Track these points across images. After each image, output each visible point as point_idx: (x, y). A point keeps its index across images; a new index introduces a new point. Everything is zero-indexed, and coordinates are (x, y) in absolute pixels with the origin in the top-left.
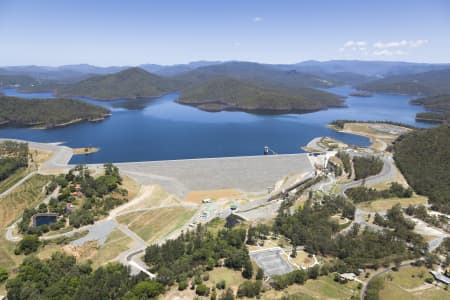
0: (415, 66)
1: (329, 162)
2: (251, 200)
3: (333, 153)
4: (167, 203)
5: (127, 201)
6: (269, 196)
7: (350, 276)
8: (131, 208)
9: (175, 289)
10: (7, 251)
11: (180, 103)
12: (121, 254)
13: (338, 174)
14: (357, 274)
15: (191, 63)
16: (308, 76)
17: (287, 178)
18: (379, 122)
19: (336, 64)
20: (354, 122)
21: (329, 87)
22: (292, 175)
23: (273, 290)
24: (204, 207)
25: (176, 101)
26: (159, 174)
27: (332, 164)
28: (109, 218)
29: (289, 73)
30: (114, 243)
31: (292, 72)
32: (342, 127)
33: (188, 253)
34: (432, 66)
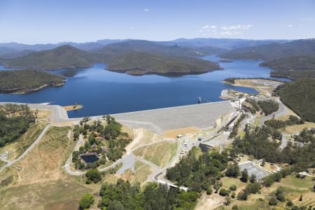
0: (252, 41)
1: (242, 105)
2: (208, 133)
3: (243, 100)
4: (155, 140)
5: (132, 140)
6: (217, 130)
7: (304, 173)
8: (137, 145)
9: (204, 194)
10: (78, 182)
11: (109, 70)
12: (149, 177)
13: (253, 113)
14: (308, 172)
15: (98, 41)
16: (185, 49)
17: (222, 118)
18: (255, 79)
19: (200, 41)
20: (239, 79)
21: (202, 56)
22: (224, 115)
23: (264, 187)
24: (180, 140)
25: (106, 69)
26: (139, 121)
27: (245, 106)
28: (128, 153)
29: (172, 47)
30: (140, 170)
31: (174, 47)
32: (234, 83)
33: (193, 171)
34: (258, 41)
